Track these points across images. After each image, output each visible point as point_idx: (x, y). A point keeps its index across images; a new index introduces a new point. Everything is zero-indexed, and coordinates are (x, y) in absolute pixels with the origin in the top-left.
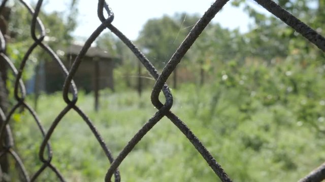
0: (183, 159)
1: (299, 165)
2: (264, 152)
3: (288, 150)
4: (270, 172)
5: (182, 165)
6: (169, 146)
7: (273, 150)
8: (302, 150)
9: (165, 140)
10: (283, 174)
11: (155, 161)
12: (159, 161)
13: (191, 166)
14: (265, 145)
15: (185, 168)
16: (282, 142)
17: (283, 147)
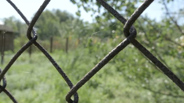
0: (54, 94)
1: (116, 95)
2: (99, 89)
3: (111, 88)
4: (101, 100)
5: (54, 97)
6: (47, 86)
7: (103, 87)
8: (117, 87)
9: (45, 83)
10: (108, 100)
11: (38, 95)
12: (40, 95)
13: (59, 98)
14: (99, 85)
15: (56, 99)
16: (107, 84)
17: (109, 86)
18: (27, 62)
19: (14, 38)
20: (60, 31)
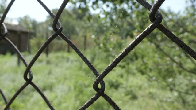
0: (74, 95)
1: (139, 96)
2: (121, 90)
3: (133, 88)
4: (123, 101)
5: (73, 99)
6: (65, 87)
7: (125, 88)
8: (140, 88)
9: (63, 84)
10: (131, 102)
11: (56, 97)
12: (59, 97)
13: (79, 99)
14: (121, 86)
15: (76, 101)
16: (130, 84)
17: (131, 87)
18: (44, 63)
19: (30, 38)
20: (77, 29)
